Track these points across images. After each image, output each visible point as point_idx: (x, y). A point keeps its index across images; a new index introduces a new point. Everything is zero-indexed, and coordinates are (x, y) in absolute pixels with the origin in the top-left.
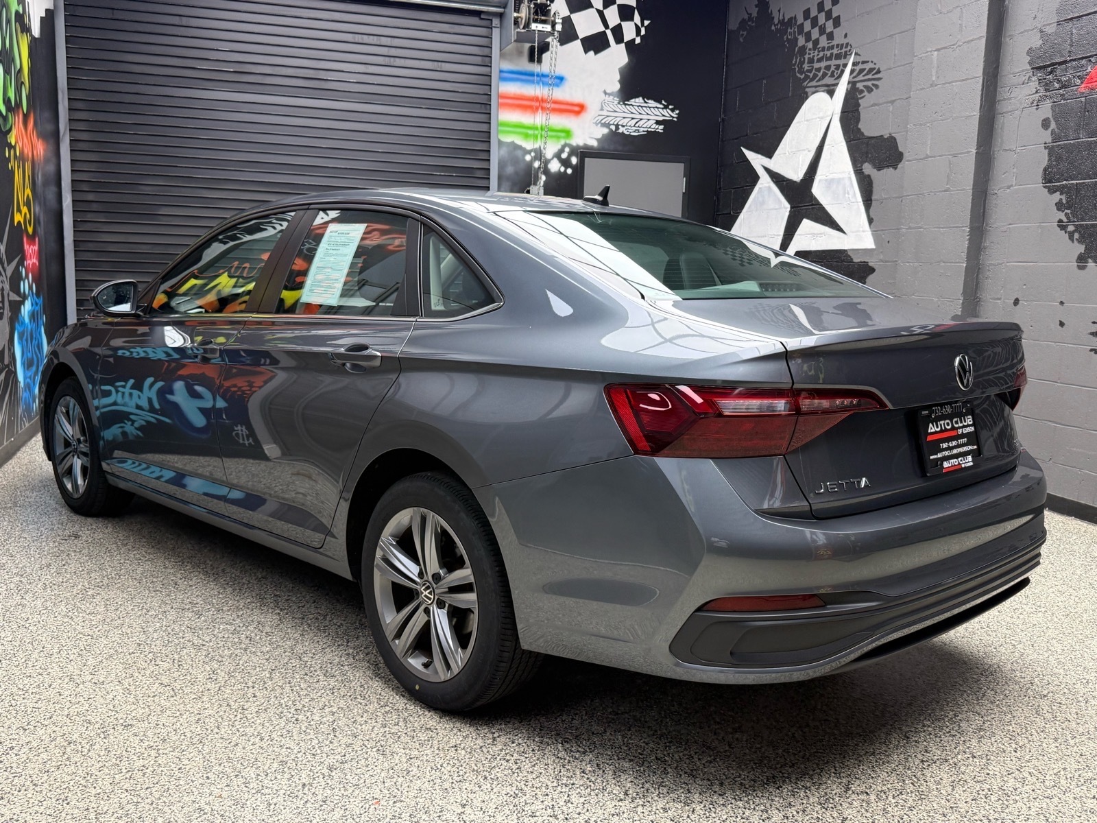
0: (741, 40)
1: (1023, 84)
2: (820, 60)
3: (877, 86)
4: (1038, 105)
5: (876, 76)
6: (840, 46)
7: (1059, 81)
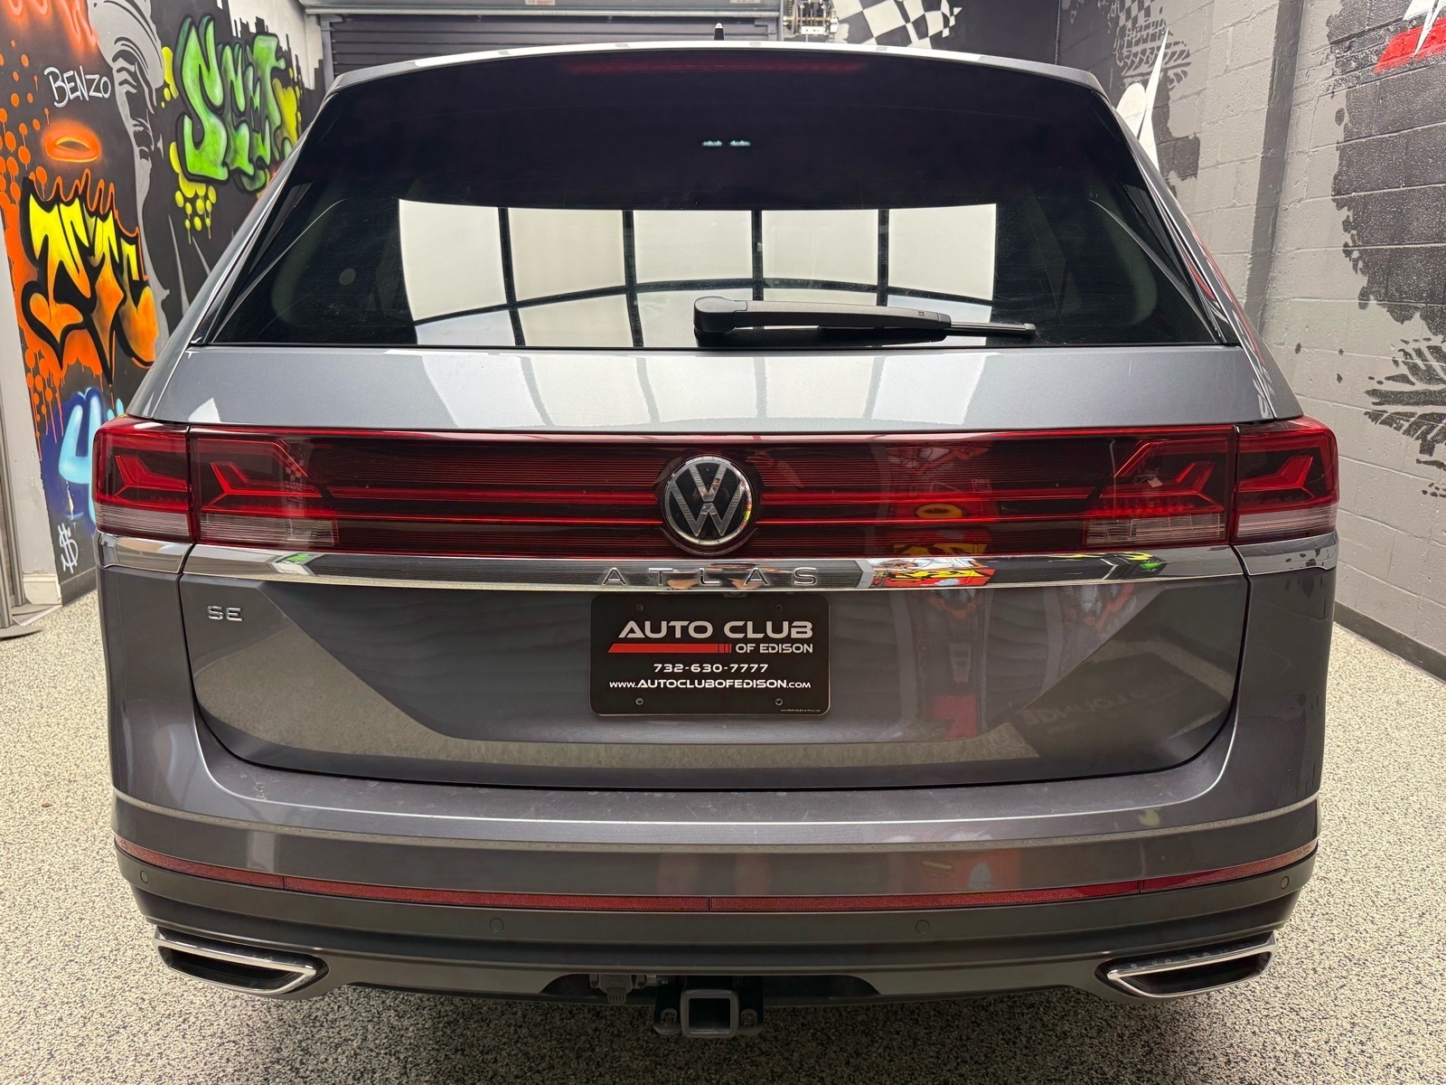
0: (1072, 21)
1: (1321, 64)
2: (1137, 43)
3: (1185, 73)
4: (1333, 92)
5: (1186, 61)
6: (1156, 24)
7: (1356, 59)
